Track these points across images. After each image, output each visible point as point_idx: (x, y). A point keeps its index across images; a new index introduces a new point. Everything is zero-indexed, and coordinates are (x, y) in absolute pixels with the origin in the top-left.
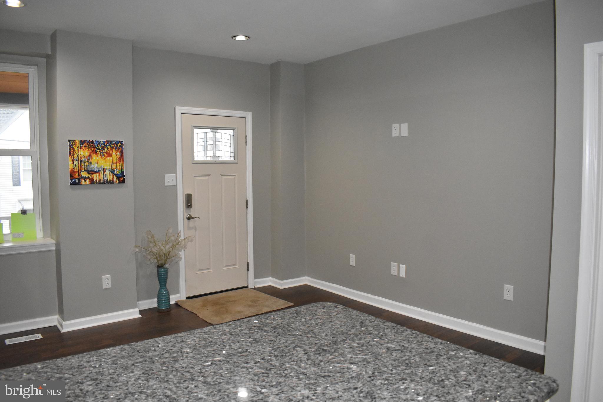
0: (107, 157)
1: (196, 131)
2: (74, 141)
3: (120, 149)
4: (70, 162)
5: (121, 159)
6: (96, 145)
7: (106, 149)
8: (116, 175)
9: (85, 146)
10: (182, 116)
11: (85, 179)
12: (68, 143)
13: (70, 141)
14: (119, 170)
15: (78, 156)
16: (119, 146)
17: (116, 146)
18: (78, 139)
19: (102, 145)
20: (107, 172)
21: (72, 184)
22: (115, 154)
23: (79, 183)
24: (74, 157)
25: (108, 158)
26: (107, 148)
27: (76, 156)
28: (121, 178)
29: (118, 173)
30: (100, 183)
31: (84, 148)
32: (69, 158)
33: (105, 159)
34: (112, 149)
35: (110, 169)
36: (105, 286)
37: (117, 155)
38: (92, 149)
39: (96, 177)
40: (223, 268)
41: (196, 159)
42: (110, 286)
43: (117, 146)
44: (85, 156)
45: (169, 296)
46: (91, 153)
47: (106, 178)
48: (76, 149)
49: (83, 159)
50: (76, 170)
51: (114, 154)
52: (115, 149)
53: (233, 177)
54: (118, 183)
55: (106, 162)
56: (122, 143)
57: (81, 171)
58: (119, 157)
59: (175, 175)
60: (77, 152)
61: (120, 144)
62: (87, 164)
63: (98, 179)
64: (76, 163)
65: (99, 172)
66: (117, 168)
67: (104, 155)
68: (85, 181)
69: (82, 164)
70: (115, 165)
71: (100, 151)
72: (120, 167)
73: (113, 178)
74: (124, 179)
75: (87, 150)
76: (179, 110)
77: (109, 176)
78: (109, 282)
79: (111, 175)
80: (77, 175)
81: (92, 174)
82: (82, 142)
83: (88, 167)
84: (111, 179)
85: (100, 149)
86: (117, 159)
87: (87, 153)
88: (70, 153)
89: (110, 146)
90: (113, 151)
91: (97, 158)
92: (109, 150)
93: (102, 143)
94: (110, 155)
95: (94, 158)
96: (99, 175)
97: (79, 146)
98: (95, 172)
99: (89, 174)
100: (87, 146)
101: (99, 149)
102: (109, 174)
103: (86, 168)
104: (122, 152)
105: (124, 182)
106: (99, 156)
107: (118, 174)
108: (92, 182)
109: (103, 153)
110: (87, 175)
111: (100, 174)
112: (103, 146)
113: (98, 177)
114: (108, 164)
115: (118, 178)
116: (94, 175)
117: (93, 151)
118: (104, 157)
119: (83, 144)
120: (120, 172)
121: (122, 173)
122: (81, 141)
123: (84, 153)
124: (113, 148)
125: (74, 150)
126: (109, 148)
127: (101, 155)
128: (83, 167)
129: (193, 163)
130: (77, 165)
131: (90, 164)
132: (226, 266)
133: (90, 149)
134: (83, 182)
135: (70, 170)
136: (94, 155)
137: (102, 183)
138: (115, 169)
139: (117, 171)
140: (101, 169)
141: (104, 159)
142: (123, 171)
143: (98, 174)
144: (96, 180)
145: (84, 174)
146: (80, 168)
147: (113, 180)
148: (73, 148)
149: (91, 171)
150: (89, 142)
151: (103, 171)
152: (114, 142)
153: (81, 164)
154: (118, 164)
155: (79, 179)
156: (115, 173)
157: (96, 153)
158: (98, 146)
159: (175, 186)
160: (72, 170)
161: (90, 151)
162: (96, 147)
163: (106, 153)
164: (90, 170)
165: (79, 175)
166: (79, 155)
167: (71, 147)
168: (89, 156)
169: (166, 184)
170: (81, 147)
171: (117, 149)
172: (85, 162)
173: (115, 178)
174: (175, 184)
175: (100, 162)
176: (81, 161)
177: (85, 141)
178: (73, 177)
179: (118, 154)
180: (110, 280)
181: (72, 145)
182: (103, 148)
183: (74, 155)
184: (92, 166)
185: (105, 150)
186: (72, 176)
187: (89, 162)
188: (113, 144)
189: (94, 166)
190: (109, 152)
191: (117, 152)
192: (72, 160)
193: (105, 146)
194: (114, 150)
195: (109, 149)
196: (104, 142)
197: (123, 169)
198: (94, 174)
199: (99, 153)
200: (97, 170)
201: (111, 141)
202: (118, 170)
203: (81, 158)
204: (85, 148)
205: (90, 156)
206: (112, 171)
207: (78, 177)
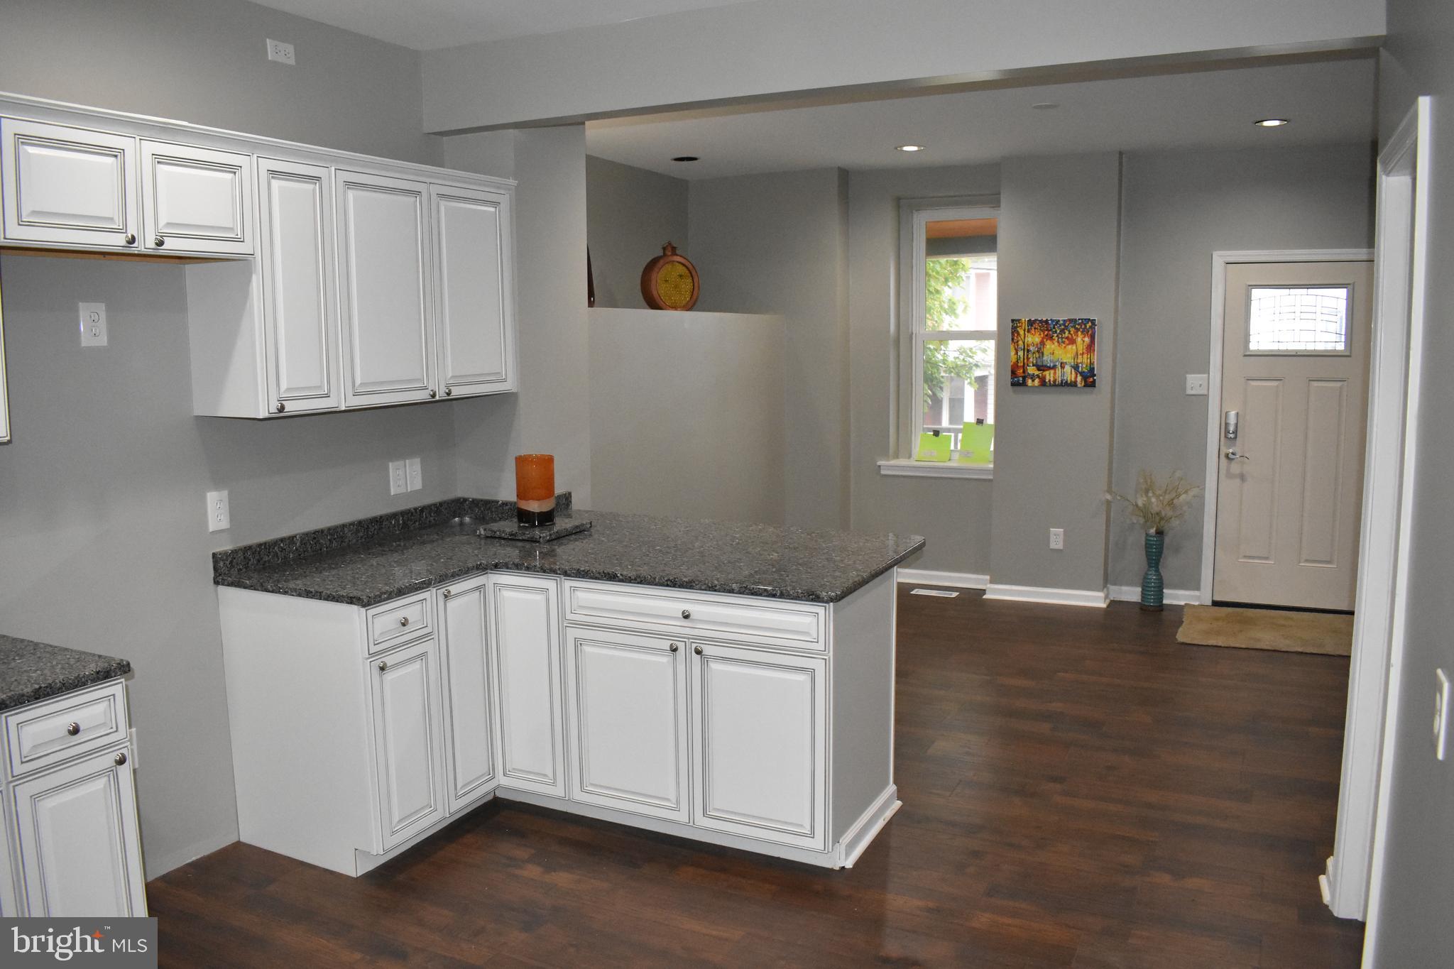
0: (1068, 344)
1: (1256, 293)
2: (1019, 321)
3: (1090, 332)
4: (1013, 353)
5: (1090, 348)
6: (1052, 326)
7: (1067, 333)
8: (1082, 374)
9: (1035, 328)
10: (1226, 268)
11: (1033, 377)
12: (1011, 324)
13: (1013, 321)
14: (1087, 366)
15: (1024, 343)
16: (1088, 327)
17: (1083, 327)
18: (1025, 319)
19: (1060, 326)
20: (1068, 368)
21: (1013, 384)
22: (1082, 341)
23: (1024, 384)
24: (1018, 345)
25: (1070, 347)
26: (1069, 331)
27: (1021, 343)
28: (1090, 379)
29: (1084, 370)
30: (1055, 385)
31: (1033, 332)
32: (1012, 347)
33: (1065, 347)
34: (1077, 332)
35: (1073, 364)
36: (1053, 545)
37: (1084, 341)
38: (1046, 333)
39: (1049, 376)
40: (1300, 562)
41: (1253, 346)
42: (1060, 546)
43: (1086, 326)
44: (1035, 343)
45: (1163, 589)
46: (1043, 338)
47: (1065, 378)
48: (1022, 332)
49: (1032, 348)
50: (1021, 364)
51: (1079, 340)
52: (1082, 332)
53: (1339, 384)
54: (1084, 386)
55: (1066, 353)
56: (1093, 322)
57: (1028, 365)
58: (1088, 346)
59: (1206, 375)
60: (1023, 337)
61: (1090, 324)
62: (1037, 355)
63: (1052, 379)
64: (1021, 353)
65: (1054, 367)
66: (1084, 361)
67: (1064, 342)
68: (1033, 381)
69: (1029, 356)
70: (1080, 357)
71: (1057, 336)
72: (1089, 361)
73: (1076, 377)
74: (1095, 380)
75: (1037, 334)
76: (1219, 258)
77: (1069, 374)
78: (1061, 539)
79: (1073, 373)
80: (1022, 371)
81: (1044, 371)
82: (1031, 323)
83: (1039, 360)
84: (1073, 380)
85: (1058, 332)
86: (1084, 347)
87: (1037, 339)
88: (1013, 339)
89: (1074, 327)
90: (1077, 336)
91: (1053, 346)
92: (1071, 335)
93: (1061, 322)
94: (1072, 342)
95: (1048, 346)
96: (1055, 373)
97: (1027, 328)
98: (1049, 368)
99: (1039, 370)
100: (1037, 329)
101: (1056, 332)
102: (1070, 371)
103: (1035, 362)
104: (1092, 338)
105: (1093, 385)
106: (1056, 344)
107: (1084, 372)
108: (1043, 383)
109: (1062, 338)
110: (1037, 373)
111: (1055, 370)
112: (1063, 327)
113: (1052, 375)
114: (1069, 355)
115: (1085, 378)
116: (1047, 373)
117: (1047, 335)
118: (1064, 345)
119: (1032, 326)
120: (1088, 368)
121: (1092, 370)
122: (1029, 321)
123: (1033, 339)
124: (1077, 330)
125: (1018, 334)
126: (1072, 330)
127: (1058, 342)
128: (1031, 360)
129: (1245, 356)
130: (1022, 356)
131: (1041, 355)
132: (1307, 561)
133: (1042, 333)
134: (1030, 382)
135: (1012, 363)
136: (1048, 341)
137: (1058, 385)
138: (1081, 363)
139: (1084, 368)
140: (1057, 364)
141: (1063, 347)
142: (1094, 368)
143: (1052, 372)
144: (1050, 380)
145: (1031, 370)
146: (1026, 361)
147: (1076, 382)
148: (1018, 331)
149: (1043, 366)
150: (1041, 321)
151: (1061, 366)
152: (1080, 321)
153: (1027, 355)
154: (1085, 356)
155: (1024, 378)
156: (1080, 369)
157: (1051, 338)
158: (1054, 328)
159: (1206, 396)
160: (1014, 363)
161: (1042, 336)
162: (1051, 330)
163: (1067, 338)
164: (1040, 364)
165: (1024, 372)
166: (1026, 341)
167: (1014, 330)
168: (1040, 343)
169: (1189, 392)
170: (1028, 329)
171: (1085, 332)
172: (1034, 353)
173: (1079, 378)
174: (1206, 393)
175: (1056, 352)
176: (1028, 351)
177: (1036, 320)
178: (1015, 374)
179: (1087, 340)
180: (1062, 536)
181: (1017, 327)
182: (1062, 331)
183: (1018, 341)
184: (1045, 358)
185: (1065, 333)
186: (1013, 373)
187: (1040, 351)
188: (1078, 324)
189: (1047, 359)
190: (1072, 337)
191: (1084, 337)
192: (1015, 349)
193: (1066, 327)
194: (1079, 333)
195: (1072, 332)
196: (1064, 321)
197: (1093, 364)
198: (1046, 370)
199: (1056, 338)
200: (1052, 365)
201: (1076, 319)
202: (1084, 366)
203: (1028, 346)
204: (1035, 332)
205: (1042, 343)
206: (1076, 367)
207: (1023, 375)
